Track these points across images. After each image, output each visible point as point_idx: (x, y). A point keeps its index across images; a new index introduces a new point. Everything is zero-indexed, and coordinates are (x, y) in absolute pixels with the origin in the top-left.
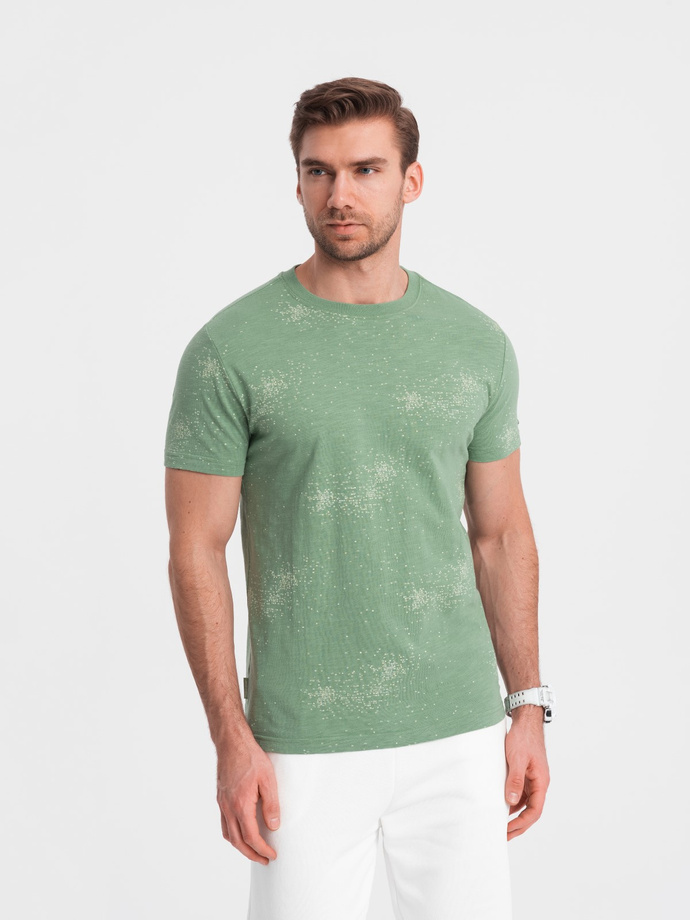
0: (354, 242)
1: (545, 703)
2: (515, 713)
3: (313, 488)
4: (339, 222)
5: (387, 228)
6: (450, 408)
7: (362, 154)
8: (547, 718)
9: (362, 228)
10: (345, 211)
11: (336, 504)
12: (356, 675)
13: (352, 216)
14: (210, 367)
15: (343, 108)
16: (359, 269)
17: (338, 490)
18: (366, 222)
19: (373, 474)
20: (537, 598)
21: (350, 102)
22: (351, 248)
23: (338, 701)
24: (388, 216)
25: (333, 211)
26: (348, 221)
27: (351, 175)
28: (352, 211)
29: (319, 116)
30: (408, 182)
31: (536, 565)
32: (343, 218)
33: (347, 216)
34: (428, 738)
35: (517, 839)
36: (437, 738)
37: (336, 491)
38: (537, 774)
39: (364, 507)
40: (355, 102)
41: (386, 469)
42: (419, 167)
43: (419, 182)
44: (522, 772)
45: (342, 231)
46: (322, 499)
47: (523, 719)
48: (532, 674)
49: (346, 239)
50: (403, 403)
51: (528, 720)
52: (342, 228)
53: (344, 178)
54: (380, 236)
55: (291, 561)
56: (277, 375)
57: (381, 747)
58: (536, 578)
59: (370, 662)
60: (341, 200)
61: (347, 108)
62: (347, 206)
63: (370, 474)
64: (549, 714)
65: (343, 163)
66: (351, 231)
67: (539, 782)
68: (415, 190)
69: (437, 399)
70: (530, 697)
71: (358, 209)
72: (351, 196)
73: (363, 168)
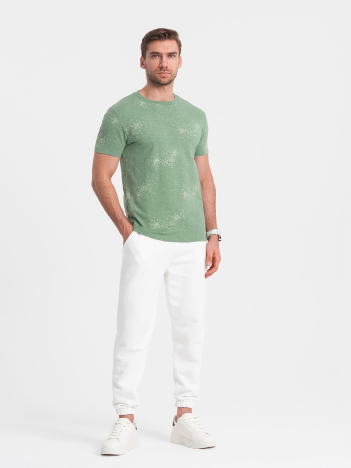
1: (219, 234)
2: (209, 238)
3: (153, 158)
7: (170, 51)
8: (220, 239)
9: (169, 74)
10: (165, 68)
11: (160, 163)
12: (166, 219)
13: (167, 70)
14: (115, 121)
15: (165, 36)
16: (164, 89)
17: (160, 158)
18: (171, 72)
20: (215, 201)
22: (166, 80)
23: (160, 227)
25: (161, 68)
27: (167, 57)
29: (156, 38)
30: (179, 62)
31: (215, 191)
32: (164, 71)
34: (185, 241)
35: (209, 278)
36: (189, 242)
37: (160, 159)
38: (216, 256)
39: (169, 164)
40: (169, 34)
41: (175, 152)
44: (211, 255)
45: (163, 75)
46: (156, 161)
47: (211, 239)
48: (214, 225)
49: (164, 77)
50: (179, 131)
51: (213, 239)
53: (165, 57)
55: (145, 182)
56: (139, 122)
57: (171, 241)
58: (215, 194)
59: (171, 215)
60: (165, 65)
62: (167, 67)
63: (171, 153)
64: (220, 238)
65: (165, 53)
66: (166, 75)
67: (217, 258)
69: (189, 131)
70: (214, 232)
71: (169, 68)
72: (167, 63)
73: (170, 55)
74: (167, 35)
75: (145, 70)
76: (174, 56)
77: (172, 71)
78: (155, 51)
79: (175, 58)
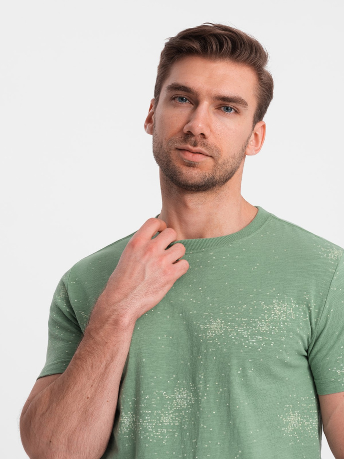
0: (199, 170)
4: (190, 147)
5: (228, 168)
6: (252, 335)
9: (209, 160)
10: (199, 138)
13: (204, 145)
15: (221, 46)
18: (215, 154)
19: (171, 400)
21: (229, 41)
22: (194, 175)
24: (233, 157)
25: (189, 134)
26: (199, 148)
27: (212, 109)
28: (205, 140)
29: (196, 45)
30: (253, 136)
32: (195, 145)
33: (199, 144)
39: (157, 431)
41: (185, 396)
42: (264, 127)
43: (260, 140)
45: (189, 157)
49: (191, 165)
52: (191, 155)
53: (205, 106)
54: (221, 174)
60: (199, 126)
61: (225, 46)
62: (202, 134)
63: (168, 399)
65: (209, 94)
68: (256, 146)
69: (239, 326)
71: (211, 140)
72: (209, 126)
73: (226, 105)
74: (228, 45)
75: (151, 137)
76: (237, 112)
77: (219, 151)
78: (181, 81)
79: (238, 117)
